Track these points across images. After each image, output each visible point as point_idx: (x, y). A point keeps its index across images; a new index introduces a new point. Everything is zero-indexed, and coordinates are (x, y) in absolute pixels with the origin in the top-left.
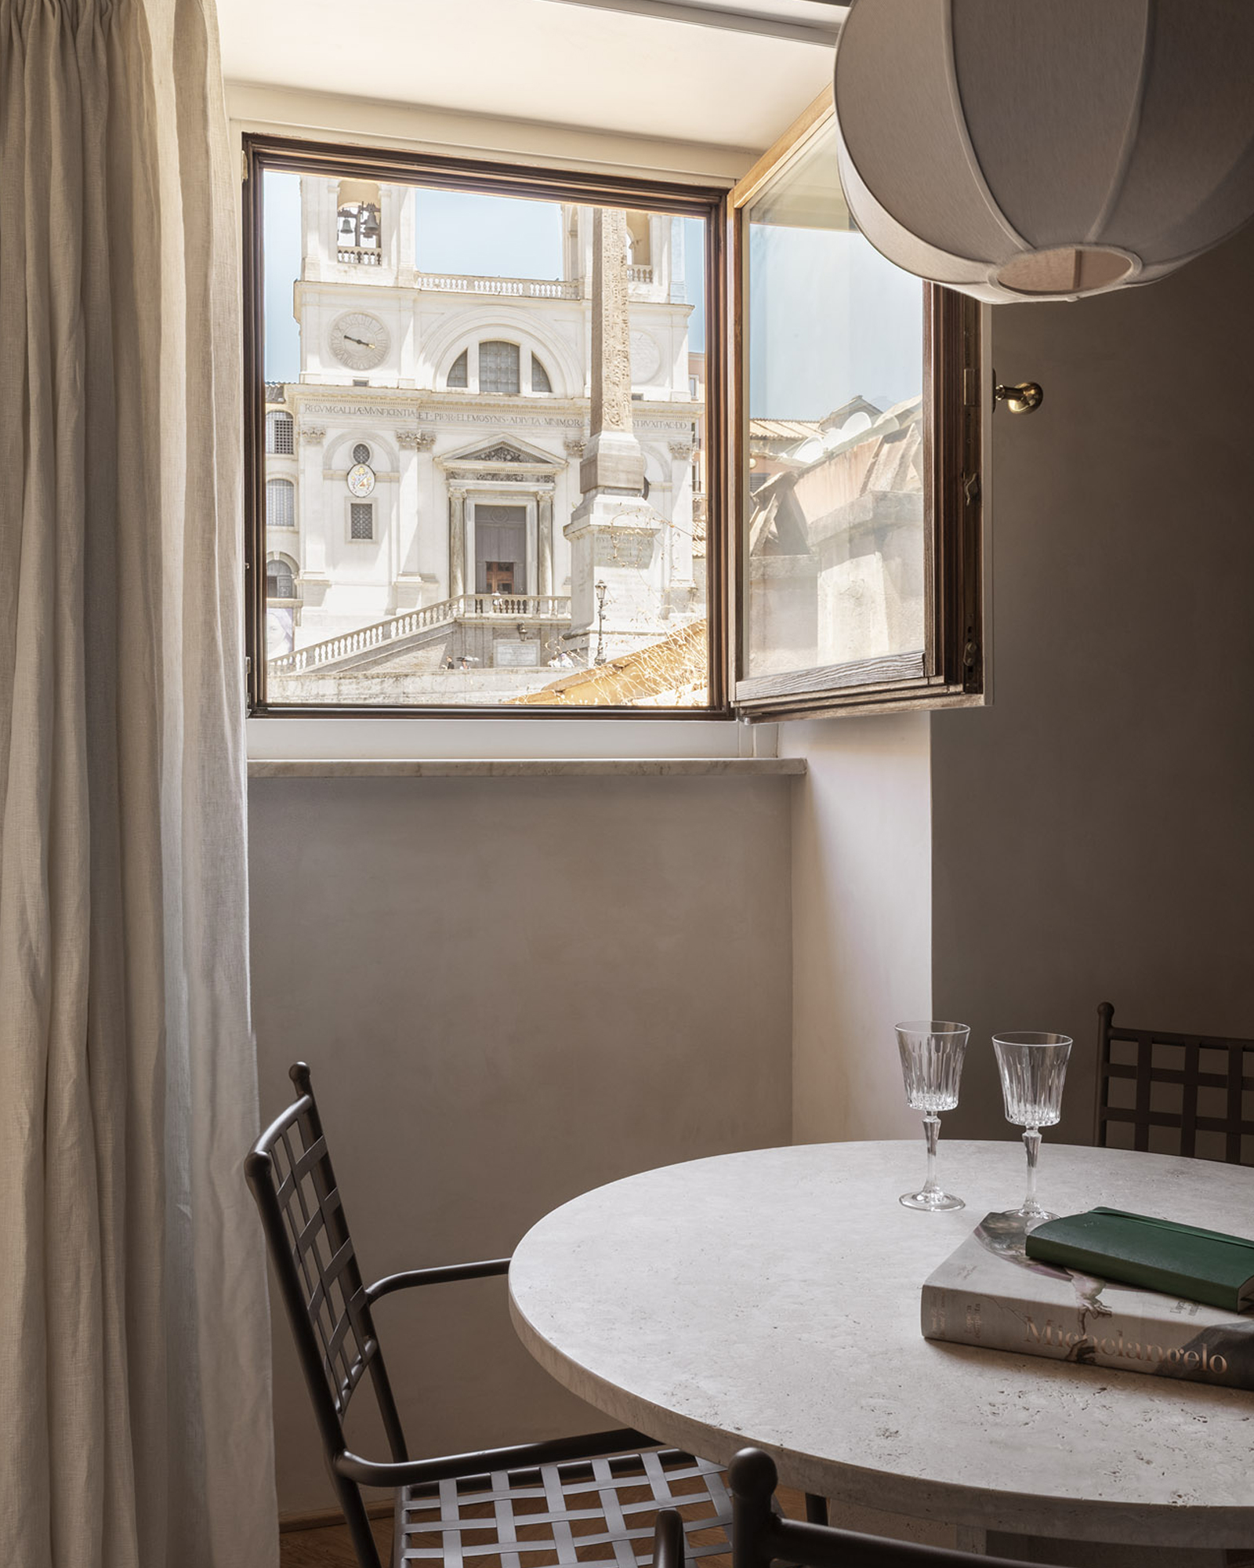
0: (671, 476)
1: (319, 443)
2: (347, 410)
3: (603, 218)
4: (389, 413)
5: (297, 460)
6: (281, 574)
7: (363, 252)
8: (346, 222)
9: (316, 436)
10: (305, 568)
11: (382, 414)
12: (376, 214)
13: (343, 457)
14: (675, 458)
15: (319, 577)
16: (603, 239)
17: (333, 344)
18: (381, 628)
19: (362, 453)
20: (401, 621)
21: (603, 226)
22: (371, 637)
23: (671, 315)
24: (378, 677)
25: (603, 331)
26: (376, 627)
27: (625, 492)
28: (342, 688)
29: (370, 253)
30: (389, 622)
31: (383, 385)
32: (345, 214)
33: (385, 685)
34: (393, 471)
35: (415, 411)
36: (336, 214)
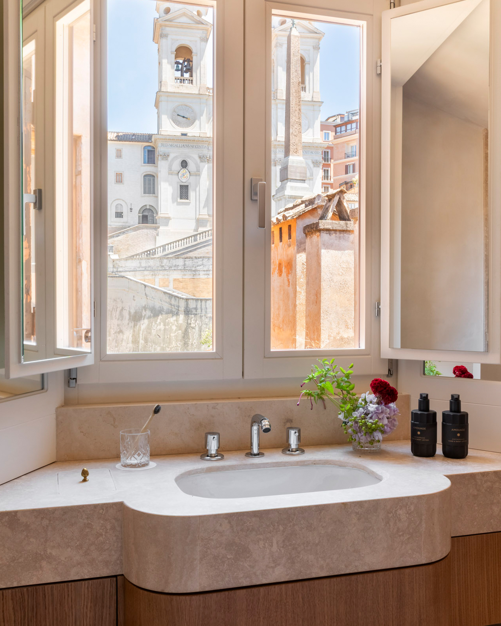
0: (313, 174)
1: (167, 159)
2: (178, 146)
3: (291, 66)
4: (196, 147)
5: (157, 167)
6: (150, 214)
7: (185, 79)
8: (178, 66)
9: (166, 156)
10: (161, 212)
11: (193, 147)
12: (190, 63)
13: (177, 165)
14: (314, 166)
15: (166, 216)
16: (291, 75)
17: (172, 118)
18: (193, 237)
19: (184, 164)
20: (202, 234)
21: (291, 69)
22: (189, 241)
23: (314, 106)
24: (201, 258)
25: (291, 114)
26: (191, 237)
27: (299, 181)
28: (186, 262)
29: (188, 79)
30: (197, 235)
31: (194, 135)
32: (177, 63)
33: (204, 261)
34: (197, 171)
35: (206, 146)
36: (174, 63)
